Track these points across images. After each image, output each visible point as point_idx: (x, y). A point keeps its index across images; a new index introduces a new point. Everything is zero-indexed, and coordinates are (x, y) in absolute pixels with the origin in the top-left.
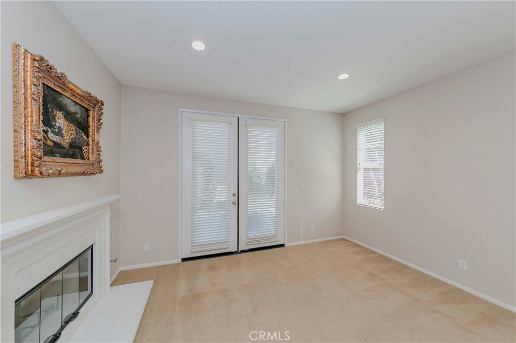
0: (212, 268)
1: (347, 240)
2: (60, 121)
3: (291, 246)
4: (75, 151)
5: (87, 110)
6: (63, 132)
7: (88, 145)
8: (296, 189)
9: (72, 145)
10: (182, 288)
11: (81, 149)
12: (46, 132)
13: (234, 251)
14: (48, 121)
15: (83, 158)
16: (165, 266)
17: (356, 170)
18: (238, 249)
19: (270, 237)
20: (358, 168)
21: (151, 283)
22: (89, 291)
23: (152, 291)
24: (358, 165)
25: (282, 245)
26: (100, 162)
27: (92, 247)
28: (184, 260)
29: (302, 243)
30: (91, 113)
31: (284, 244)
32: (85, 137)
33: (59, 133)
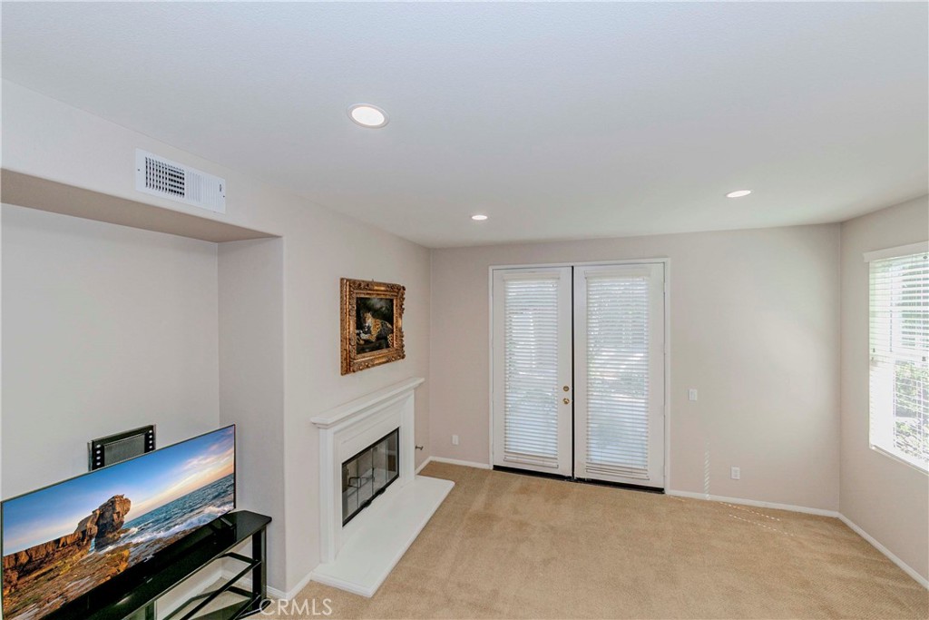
0: (524, 490)
1: (843, 525)
2: (370, 321)
3: (679, 497)
4: (381, 342)
5: (392, 301)
6: (372, 329)
7: (393, 333)
8: (691, 390)
9: (378, 338)
10: (479, 503)
11: (386, 339)
12: (358, 334)
13: (567, 475)
14: (360, 325)
15: (388, 346)
16: (474, 469)
17: (867, 362)
18: (573, 474)
19: (631, 470)
20: (871, 358)
21: (451, 484)
22: (396, 473)
23: (451, 494)
24: (871, 352)
25: (660, 491)
26: (403, 346)
27: (397, 430)
28: (497, 468)
29: (708, 497)
30: (395, 302)
31: (663, 489)
32: (390, 326)
33: (369, 332)
